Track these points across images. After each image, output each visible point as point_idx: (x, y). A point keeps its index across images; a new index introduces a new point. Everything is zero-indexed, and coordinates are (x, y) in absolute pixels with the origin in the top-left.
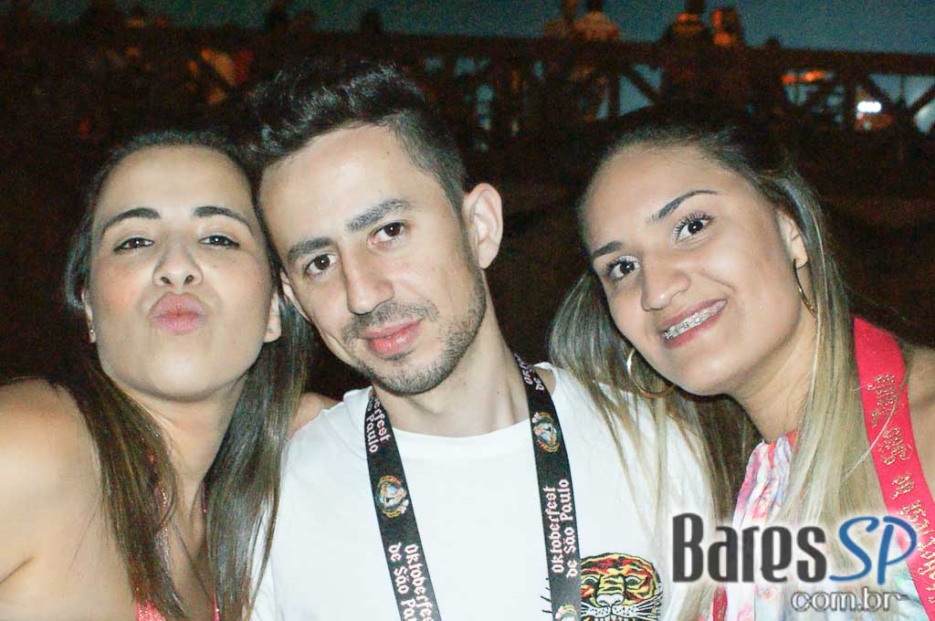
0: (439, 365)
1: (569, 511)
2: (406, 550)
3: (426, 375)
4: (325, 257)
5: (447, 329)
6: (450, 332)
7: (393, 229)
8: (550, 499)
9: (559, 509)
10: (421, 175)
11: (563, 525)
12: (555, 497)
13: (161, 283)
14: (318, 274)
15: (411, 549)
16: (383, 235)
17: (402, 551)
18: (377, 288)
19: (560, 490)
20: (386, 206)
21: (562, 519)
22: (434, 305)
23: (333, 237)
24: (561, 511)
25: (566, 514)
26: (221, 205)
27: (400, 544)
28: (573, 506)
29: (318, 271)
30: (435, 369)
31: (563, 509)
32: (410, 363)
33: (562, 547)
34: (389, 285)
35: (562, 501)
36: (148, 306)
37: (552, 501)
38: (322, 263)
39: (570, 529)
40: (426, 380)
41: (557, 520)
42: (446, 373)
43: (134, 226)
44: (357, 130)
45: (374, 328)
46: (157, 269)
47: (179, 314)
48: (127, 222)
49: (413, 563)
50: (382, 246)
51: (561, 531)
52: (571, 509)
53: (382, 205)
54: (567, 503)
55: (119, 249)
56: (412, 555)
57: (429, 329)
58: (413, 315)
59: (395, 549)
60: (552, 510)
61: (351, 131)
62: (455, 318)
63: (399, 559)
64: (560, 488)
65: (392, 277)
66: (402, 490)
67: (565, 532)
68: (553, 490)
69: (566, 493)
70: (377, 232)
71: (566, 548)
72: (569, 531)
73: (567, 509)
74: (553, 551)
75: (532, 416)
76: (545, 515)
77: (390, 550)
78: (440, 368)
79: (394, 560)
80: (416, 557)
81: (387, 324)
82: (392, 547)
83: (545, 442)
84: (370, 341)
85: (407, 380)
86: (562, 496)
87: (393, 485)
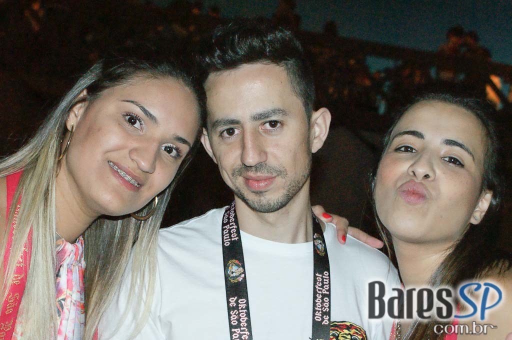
0: (280, 201)
1: (327, 289)
2: (239, 301)
3: (272, 204)
4: (233, 129)
5: (289, 184)
6: (290, 185)
7: (273, 124)
8: (318, 280)
9: (322, 287)
10: (295, 98)
11: (324, 296)
12: (321, 280)
13: (412, 174)
14: (228, 137)
15: (242, 302)
16: (268, 125)
17: (237, 302)
18: (260, 154)
19: (324, 277)
20: (274, 112)
21: (323, 293)
22: (286, 170)
23: (242, 120)
24: (323, 288)
25: (326, 290)
26: (460, 141)
27: (236, 298)
28: (330, 286)
29: (228, 136)
30: (278, 203)
31: (324, 287)
32: (265, 197)
33: (322, 308)
34: (266, 153)
35: (325, 283)
36: (399, 184)
37: (319, 282)
38: (231, 132)
39: (327, 298)
40: (272, 207)
41: (321, 292)
42: (282, 205)
43: (410, 140)
44: (267, 66)
45: (251, 174)
46: (412, 166)
47: (414, 193)
48: (406, 136)
49: (242, 309)
50: (266, 131)
51: (322, 299)
52: (328, 288)
53: (272, 110)
54: (327, 285)
55: (398, 150)
56: (242, 305)
57: (279, 181)
58: (274, 173)
59: (233, 300)
60: (319, 287)
61: (264, 65)
62: (294, 178)
63: (234, 306)
64: (324, 276)
65: (269, 150)
66: (241, 268)
67: (324, 299)
68: (321, 276)
69: (327, 279)
70: (265, 123)
71: (324, 308)
72: (326, 300)
73: (326, 287)
74: (317, 309)
75: (314, 234)
76: (315, 289)
77: (230, 300)
78: (281, 203)
79: (231, 306)
80: (244, 306)
81: (259, 174)
82: (231, 298)
83: (319, 249)
84: (247, 180)
85: (261, 205)
86: (325, 280)
87: (237, 265)
